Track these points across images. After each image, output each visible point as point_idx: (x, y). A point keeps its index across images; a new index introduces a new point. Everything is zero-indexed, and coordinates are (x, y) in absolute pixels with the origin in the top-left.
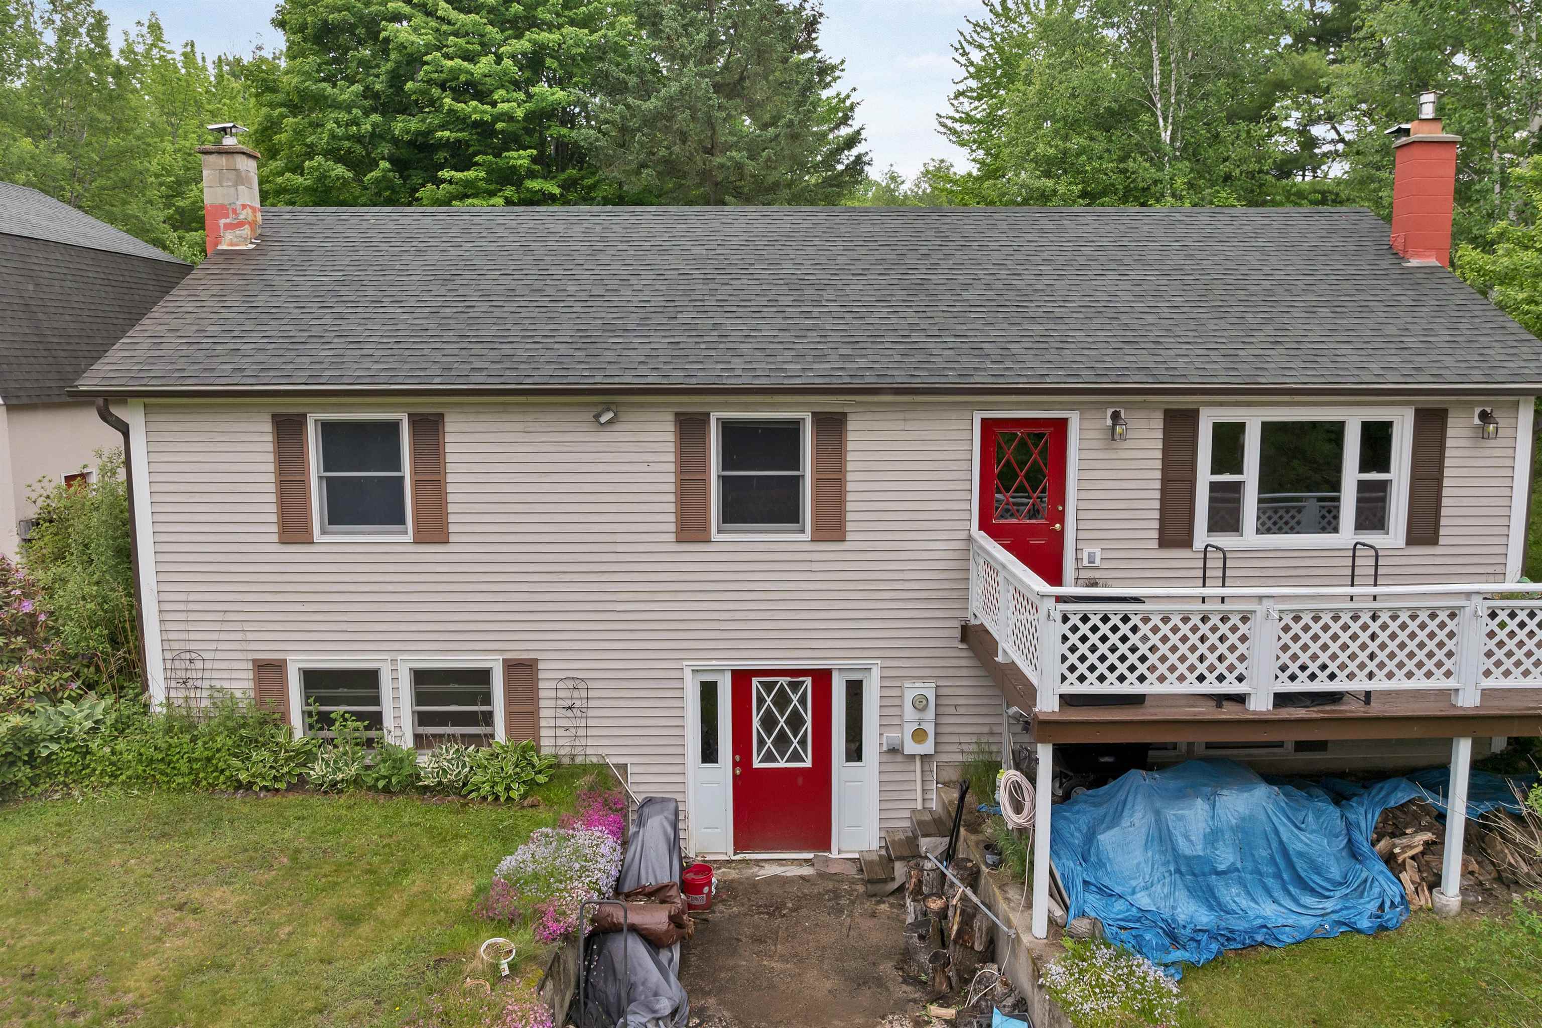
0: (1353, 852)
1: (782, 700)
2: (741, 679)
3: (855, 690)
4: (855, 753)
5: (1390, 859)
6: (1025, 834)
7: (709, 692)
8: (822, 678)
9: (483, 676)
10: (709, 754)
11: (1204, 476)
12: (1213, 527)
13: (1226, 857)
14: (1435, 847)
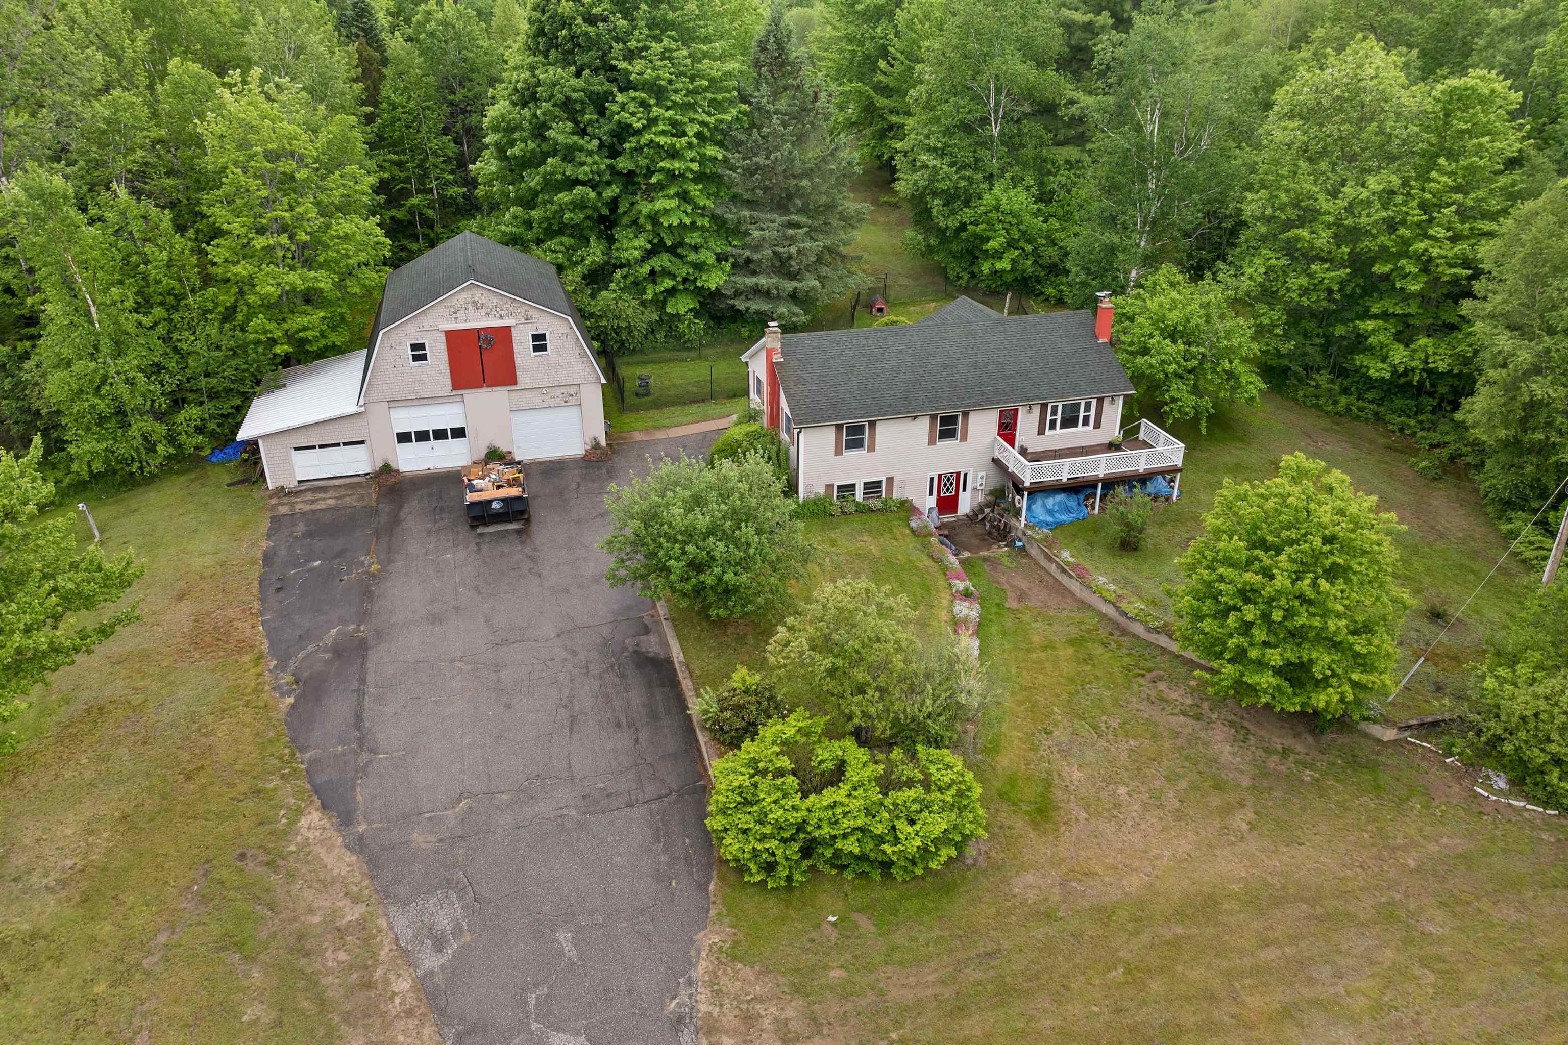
0: (1079, 504)
1: (948, 480)
2: (940, 476)
3: (966, 475)
4: (964, 490)
5: (1086, 505)
6: (1020, 508)
7: (932, 479)
8: (958, 474)
9: (881, 482)
10: (931, 494)
11: (1049, 418)
12: (1050, 428)
13: (1056, 508)
14: (1094, 502)
